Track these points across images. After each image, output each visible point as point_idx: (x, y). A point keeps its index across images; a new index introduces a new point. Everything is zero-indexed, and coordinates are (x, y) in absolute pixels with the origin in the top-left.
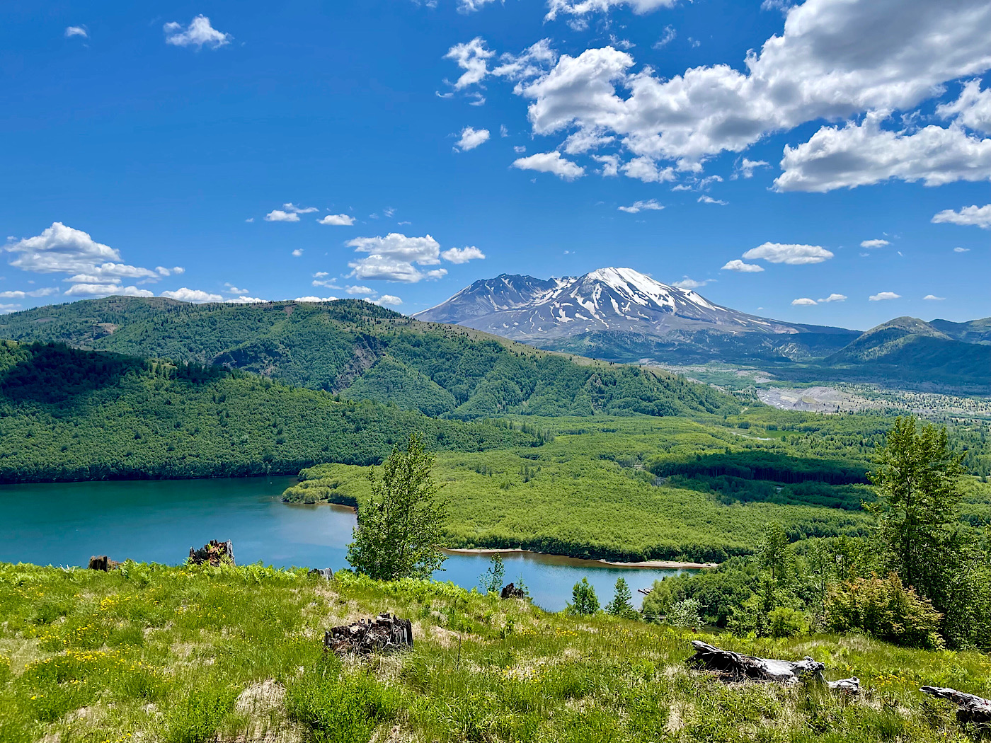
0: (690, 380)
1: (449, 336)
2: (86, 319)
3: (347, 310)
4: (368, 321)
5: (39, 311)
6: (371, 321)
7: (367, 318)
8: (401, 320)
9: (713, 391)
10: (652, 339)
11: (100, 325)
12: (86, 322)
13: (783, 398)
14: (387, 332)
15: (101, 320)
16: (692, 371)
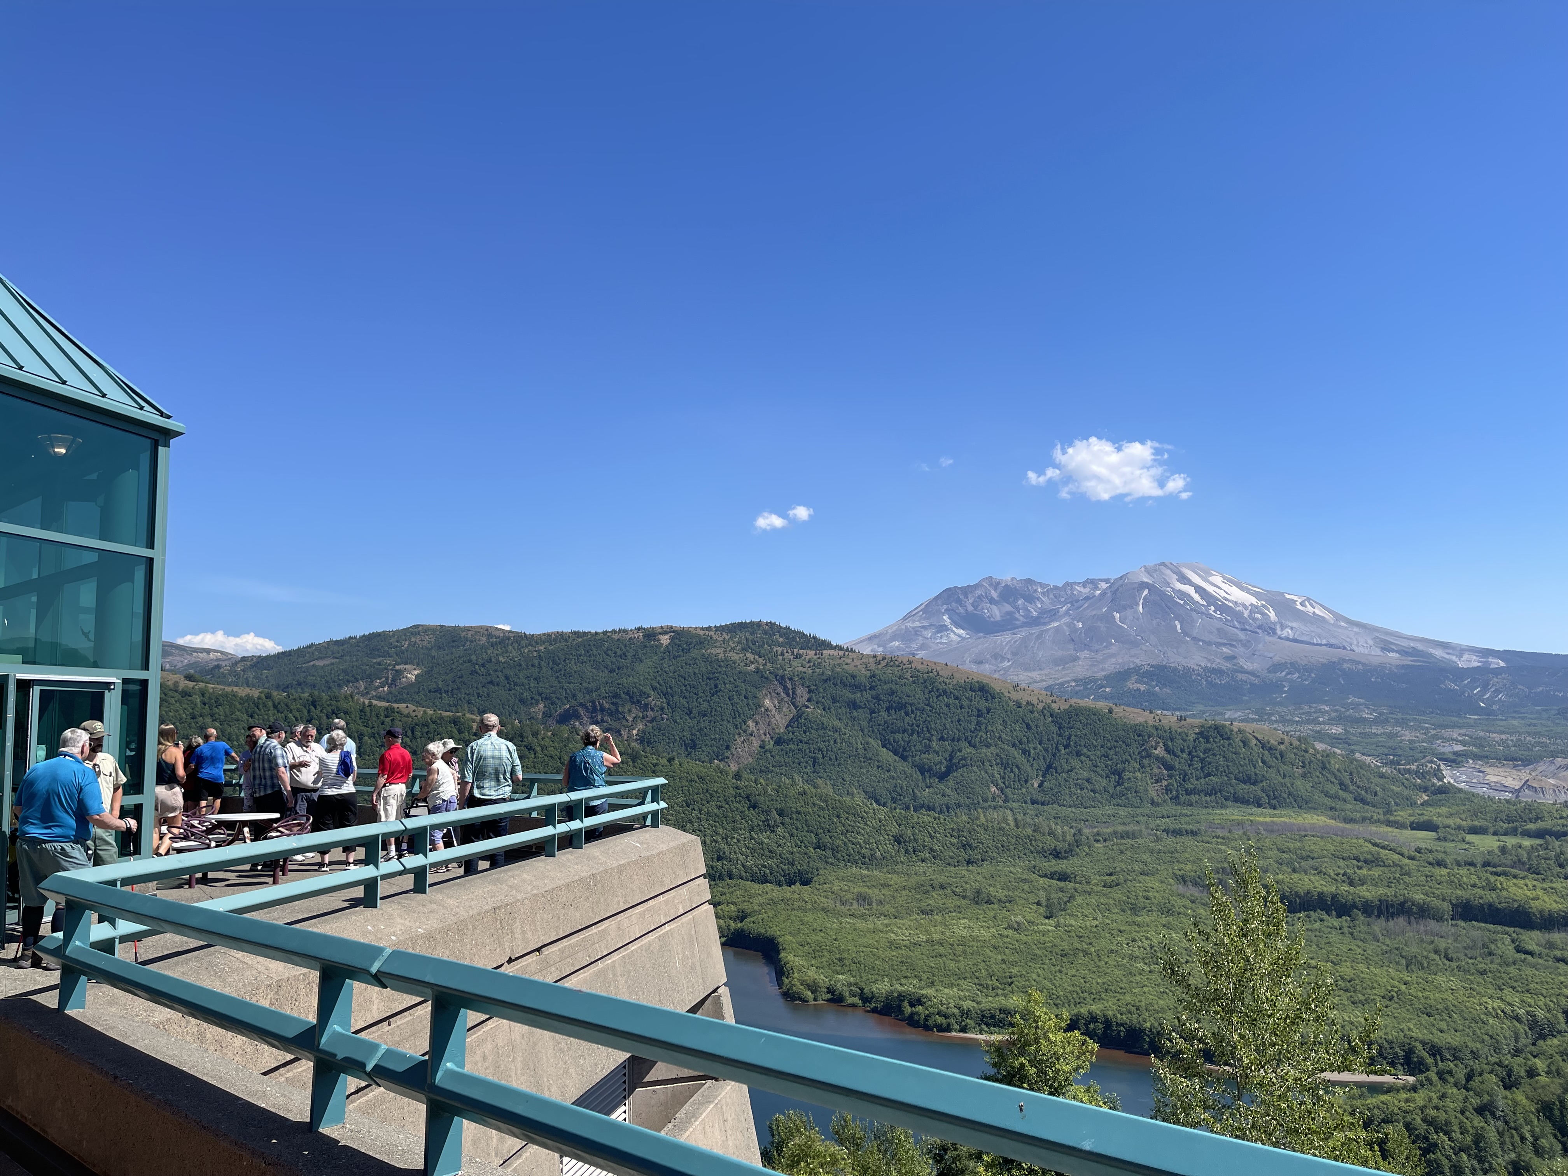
0: (1320, 746)
1: (908, 675)
2: (379, 660)
3: (751, 637)
4: (782, 654)
5: (316, 649)
6: (786, 654)
7: (780, 649)
8: (831, 652)
9: (1362, 765)
10: (1244, 678)
11: (397, 667)
12: (379, 664)
13: (1492, 778)
14: (810, 671)
15: (399, 660)
16: (1318, 732)
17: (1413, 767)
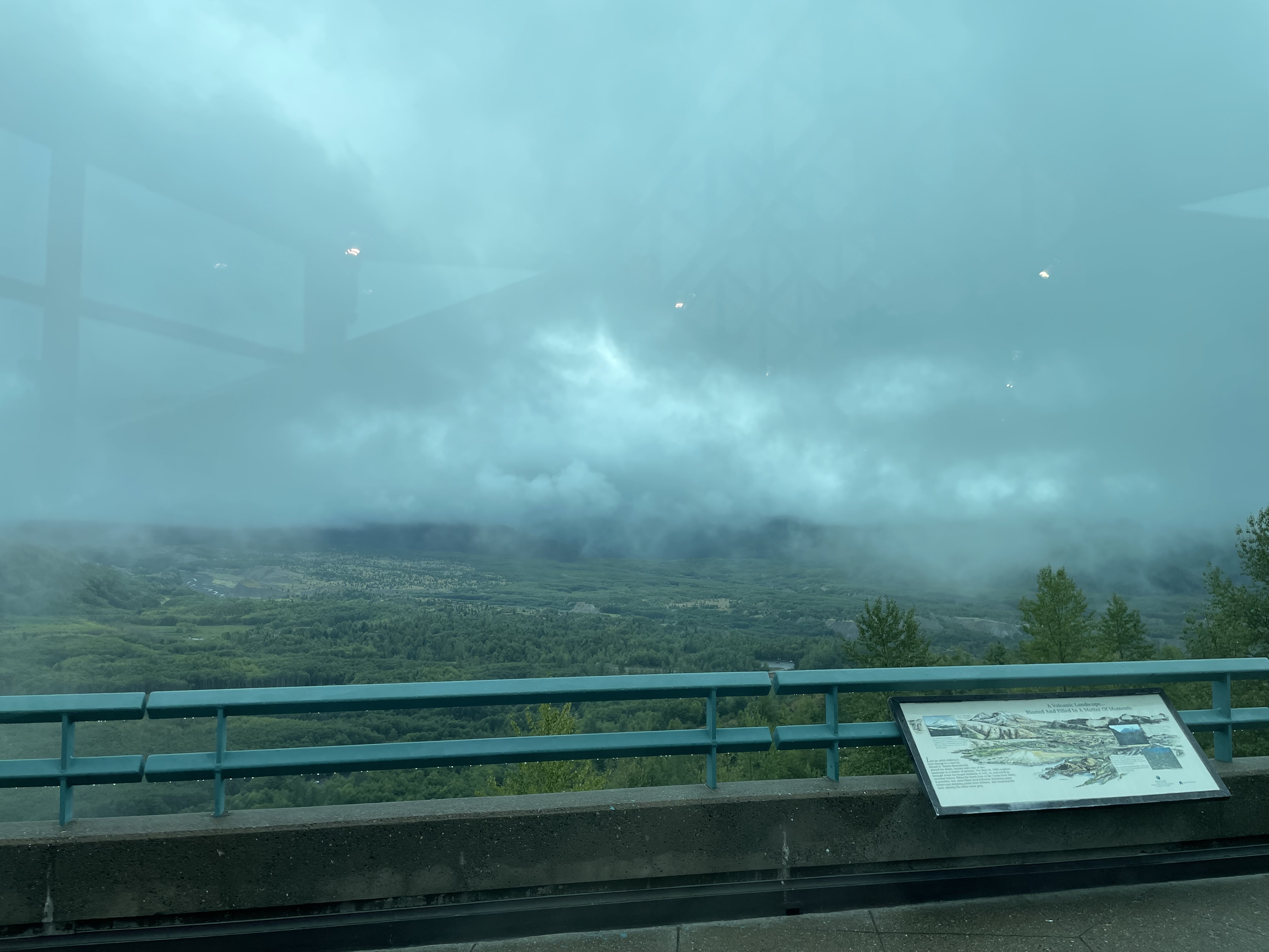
9: (116, 575)
13: (216, 582)
17: (159, 575)
